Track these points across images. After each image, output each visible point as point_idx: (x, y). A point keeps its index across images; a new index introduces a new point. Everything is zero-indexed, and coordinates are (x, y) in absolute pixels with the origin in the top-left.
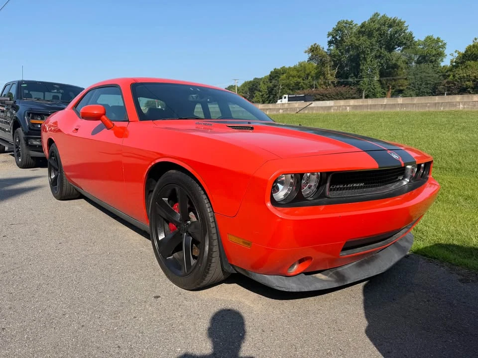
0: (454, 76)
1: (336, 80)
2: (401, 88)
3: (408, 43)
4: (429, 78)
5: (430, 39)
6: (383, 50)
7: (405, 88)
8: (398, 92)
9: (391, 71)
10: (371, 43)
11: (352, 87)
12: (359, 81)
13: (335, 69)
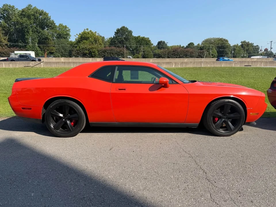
0: (79, 47)
1: (9, 44)
2: (52, 51)
3: (53, 26)
4: (66, 47)
5: (62, 25)
6: (38, 28)
7: (54, 51)
8: (51, 54)
9: (44, 41)
10: (30, 22)
11: (22, 49)
12: (26, 45)
13: (7, 36)
